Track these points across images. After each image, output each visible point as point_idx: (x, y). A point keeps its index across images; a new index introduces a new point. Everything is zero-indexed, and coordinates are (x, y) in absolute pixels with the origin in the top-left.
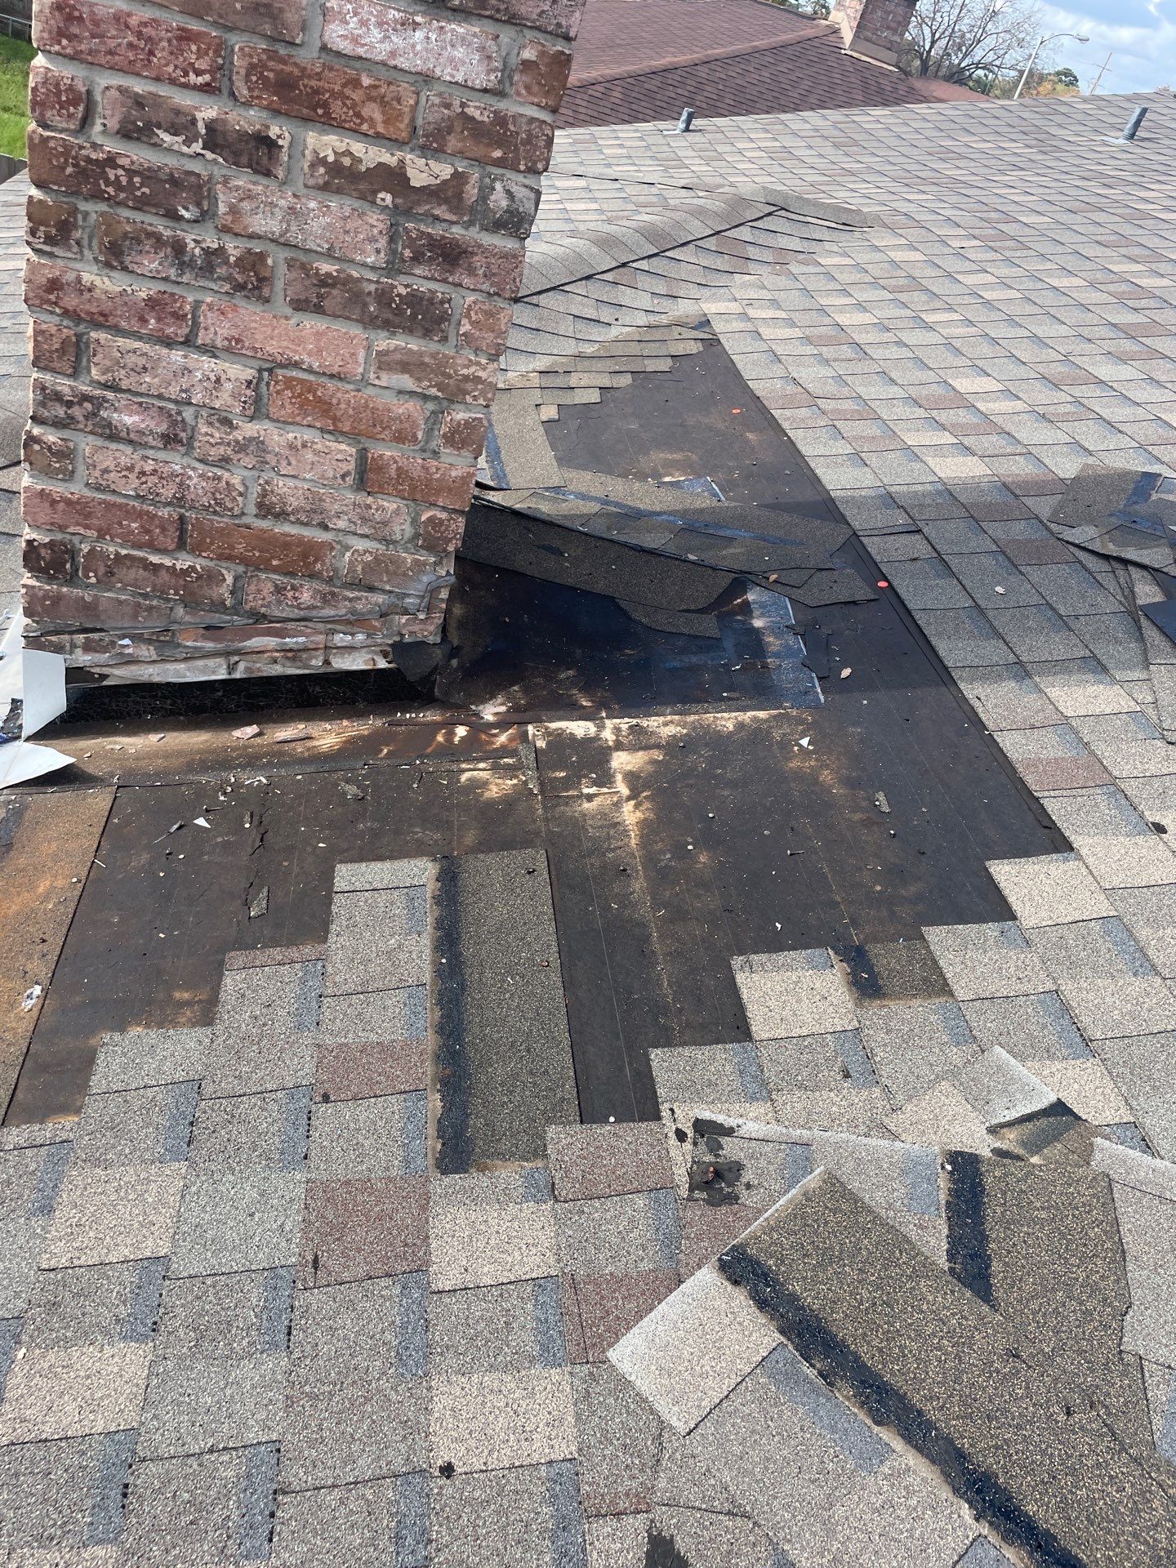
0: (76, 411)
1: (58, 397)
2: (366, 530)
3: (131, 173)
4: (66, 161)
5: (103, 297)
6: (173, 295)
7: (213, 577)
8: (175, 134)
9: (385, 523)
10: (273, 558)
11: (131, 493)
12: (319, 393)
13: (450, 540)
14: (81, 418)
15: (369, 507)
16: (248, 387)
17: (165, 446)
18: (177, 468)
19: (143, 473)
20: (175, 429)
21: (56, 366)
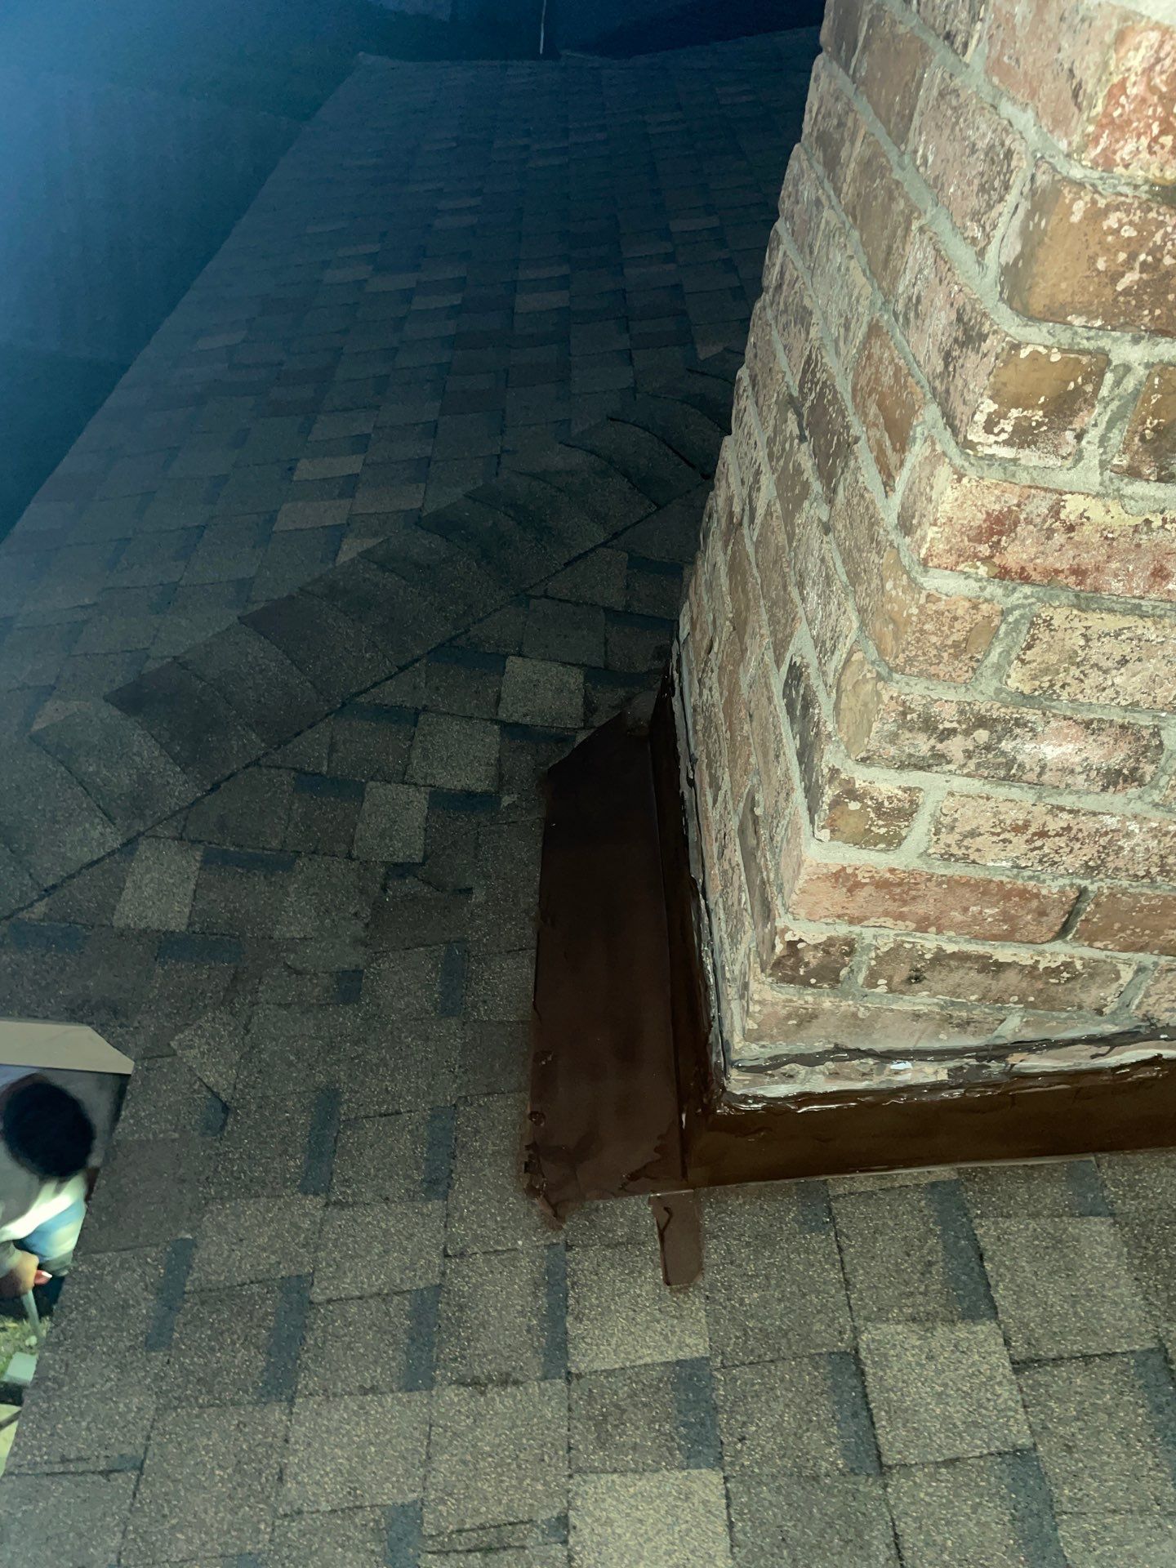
1: (928, 725)
7: (1097, 973)
11: (1004, 864)
17: (1105, 789)
18: (1111, 822)
19: (1043, 834)
20: (1138, 761)
21: (942, 670)
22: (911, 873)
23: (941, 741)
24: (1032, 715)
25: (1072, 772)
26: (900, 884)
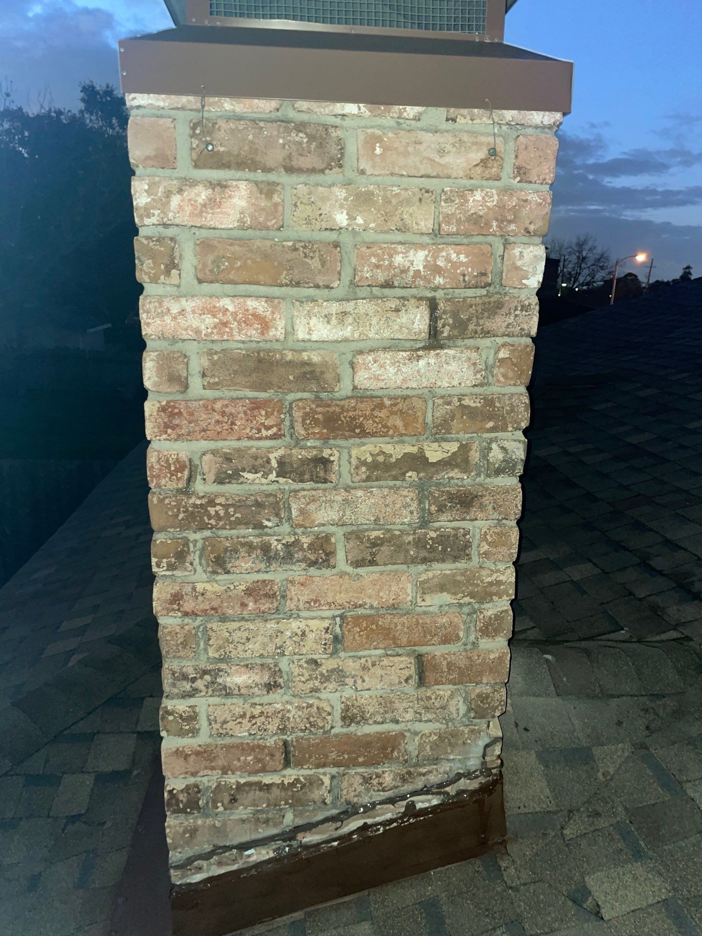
0: (199, 684)
1: (185, 677)
2: (430, 716)
3: (226, 507)
4: (179, 510)
5: (213, 596)
6: (264, 581)
7: (313, 782)
8: (256, 473)
9: (443, 708)
10: (359, 756)
11: (246, 734)
12: (380, 623)
13: (497, 707)
14: (203, 688)
15: (430, 698)
16: (327, 632)
17: (268, 692)
18: (279, 706)
19: (253, 717)
20: (274, 678)
21: (182, 654)
22: (208, 746)
23: (193, 683)
24: (223, 666)
25: (251, 687)
26: (205, 752)
